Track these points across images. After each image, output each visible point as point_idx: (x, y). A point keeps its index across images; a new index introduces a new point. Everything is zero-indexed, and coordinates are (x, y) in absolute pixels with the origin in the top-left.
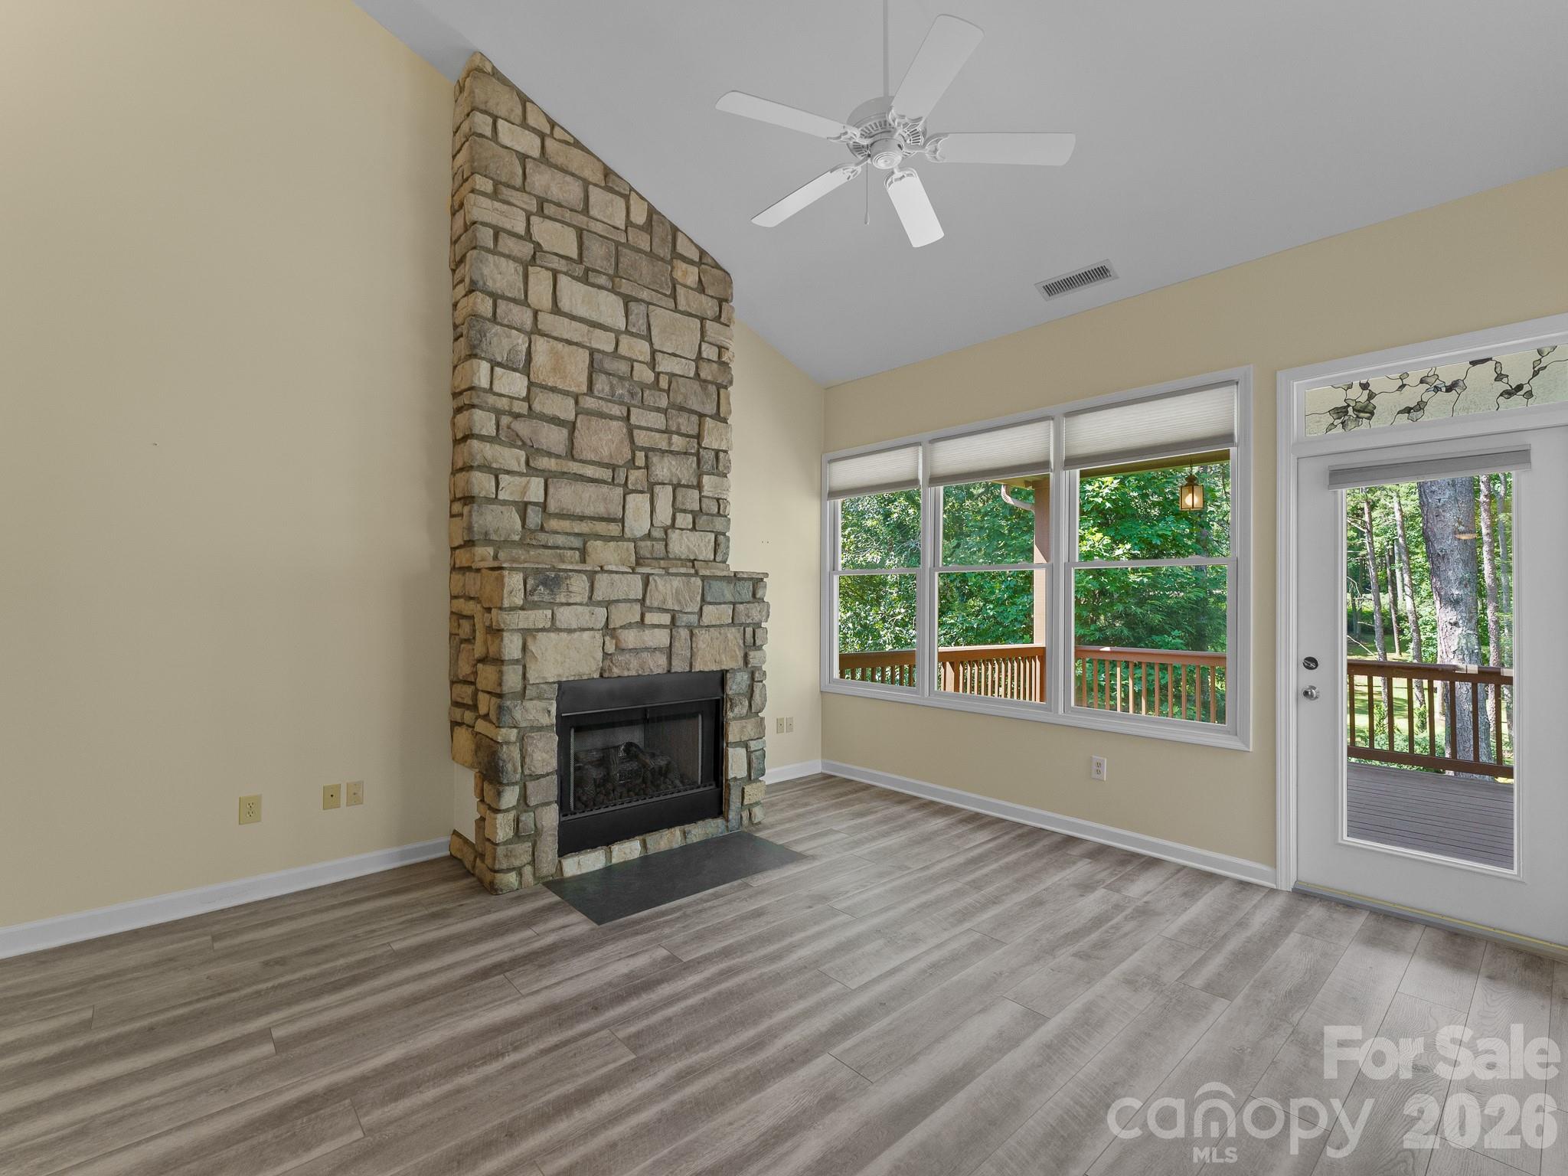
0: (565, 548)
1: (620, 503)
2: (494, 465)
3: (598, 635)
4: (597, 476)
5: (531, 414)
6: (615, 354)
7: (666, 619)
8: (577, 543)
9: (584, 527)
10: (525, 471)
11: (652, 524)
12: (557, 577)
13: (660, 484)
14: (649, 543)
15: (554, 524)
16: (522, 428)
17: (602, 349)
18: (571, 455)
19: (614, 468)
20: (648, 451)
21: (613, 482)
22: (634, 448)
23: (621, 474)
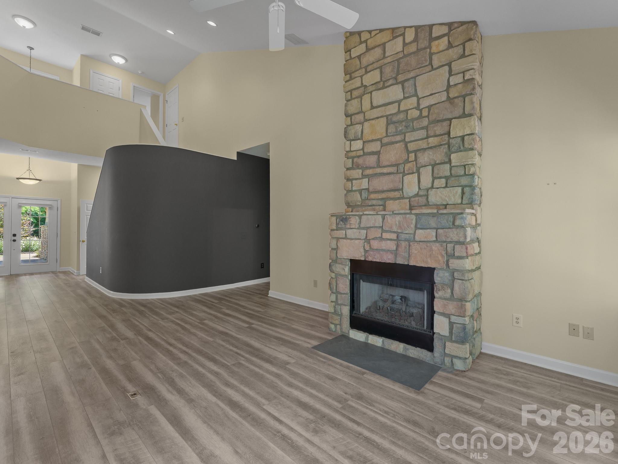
0: (376, 206)
1: (400, 182)
2: (351, 178)
3: (362, 242)
4: (389, 171)
5: (365, 154)
6: (399, 112)
7: (394, 236)
8: (380, 203)
9: (384, 195)
10: (361, 177)
11: (419, 188)
12: (346, 218)
13: (422, 167)
14: (417, 198)
15: (373, 196)
16: (360, 161)
17: (391, 113)
18: (379, 166)
19: (397, 165)
20: (415, 152)
21: (397, 173)
22: (408, 152)
23: (401, 167)
